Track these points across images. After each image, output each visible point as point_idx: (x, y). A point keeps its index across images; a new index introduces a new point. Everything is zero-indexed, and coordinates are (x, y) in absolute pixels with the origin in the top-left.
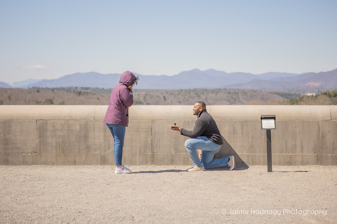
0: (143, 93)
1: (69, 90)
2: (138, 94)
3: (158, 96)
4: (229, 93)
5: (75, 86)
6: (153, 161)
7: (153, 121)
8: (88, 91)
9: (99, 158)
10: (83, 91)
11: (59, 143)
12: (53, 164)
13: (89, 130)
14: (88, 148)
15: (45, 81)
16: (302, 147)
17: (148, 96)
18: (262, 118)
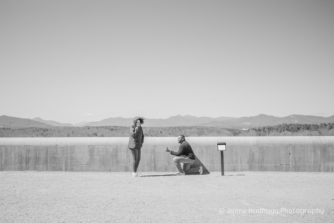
0: (149, 129)
1: (106, 128)
2: (146, 130)
3: (157, 131)
4: (199, 129)
5: (109, 125)
6: (155, 170)
7: (155, 146)
8: (117, 128)
9: (124, 168)
10: (114, 128)
11: (101, 159)
12: (98, 171)
13: (118, 151)
14: (117, 162)
15: (92, 122)
16: (241, 161)
17: (151, 131)
18: (218, 144)
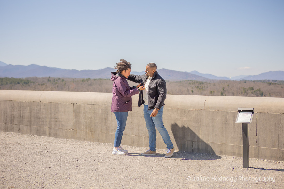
1: (264, 82)
5: (268, 79)
8: (276, 82)
10: (273, 82)
11: (88, 123)
15: (250, 76)
18: (240, 111)
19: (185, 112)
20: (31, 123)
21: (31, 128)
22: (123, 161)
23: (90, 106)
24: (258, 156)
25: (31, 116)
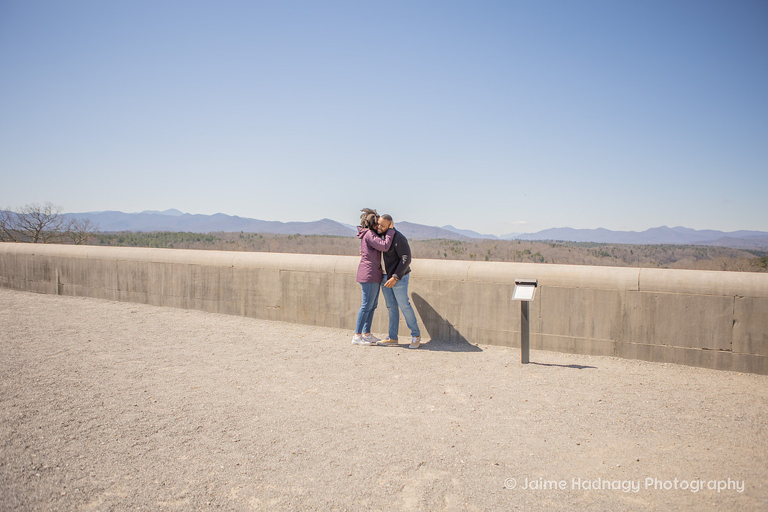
0: (611, 247)
1: (545, 242)
3: (625, 250)
4: (697, 249)
8: (562, 244)
9: (339, 320)
10: (557, 243)
11: (300, 298)
13: (329, 285)
14: (328, 306)
15: (526, 234)
16: (593, 328)
18: (517, 283)
19: (440, 284)
20: (219, 297)
21: (219, 304)
22: (352, 353)
23: (303, 273)
24: (541, 347)
25: (219, 288)
